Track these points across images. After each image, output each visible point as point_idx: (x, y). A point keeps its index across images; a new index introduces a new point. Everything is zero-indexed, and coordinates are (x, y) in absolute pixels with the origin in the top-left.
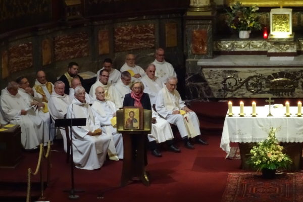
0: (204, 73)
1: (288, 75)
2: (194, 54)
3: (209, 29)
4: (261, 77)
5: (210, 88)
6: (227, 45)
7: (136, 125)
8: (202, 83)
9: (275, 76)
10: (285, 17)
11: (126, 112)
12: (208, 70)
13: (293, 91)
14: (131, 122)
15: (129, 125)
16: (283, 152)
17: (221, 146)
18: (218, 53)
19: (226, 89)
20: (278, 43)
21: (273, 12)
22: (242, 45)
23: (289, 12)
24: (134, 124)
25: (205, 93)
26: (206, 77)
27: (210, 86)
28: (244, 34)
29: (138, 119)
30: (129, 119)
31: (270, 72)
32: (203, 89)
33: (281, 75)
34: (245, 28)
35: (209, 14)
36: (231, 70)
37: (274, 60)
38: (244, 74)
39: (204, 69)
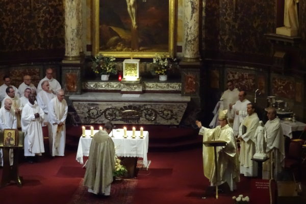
0: (74, 105)
1: (135, 108)
2: (67, 91)
3: (78, 73)
4: (115, 109)
5: (78, 116)
6: (92, 85)
7: (13, 142)
8: (73, 113)
9: (126, 108)
10: (134, 66)
11: (5, 133)
12: (77, 103)
13: (138, 119)
14: (9, 140)
15: (7, 142)
16: (121, 164)
17: (77, 159)
18: (85, 91)
19: (90, 117)
20: (129, 84)
21: (125, 62)
22: (103, 86)
23: (137, 62)
24: (11, 141)
25: (74, 120)
26: (76, 108)
27: (78, 115)
28: (104, 77)
29: (14, 138)
30: (7, 138)
31: (121, 105)
32: (74, 117)
33: (130, 107)
34: (105, 73)
35: (78, 62)
36: (94, 103)
37: (125, 96)
38: (103, 107)
39: (74, 103)
